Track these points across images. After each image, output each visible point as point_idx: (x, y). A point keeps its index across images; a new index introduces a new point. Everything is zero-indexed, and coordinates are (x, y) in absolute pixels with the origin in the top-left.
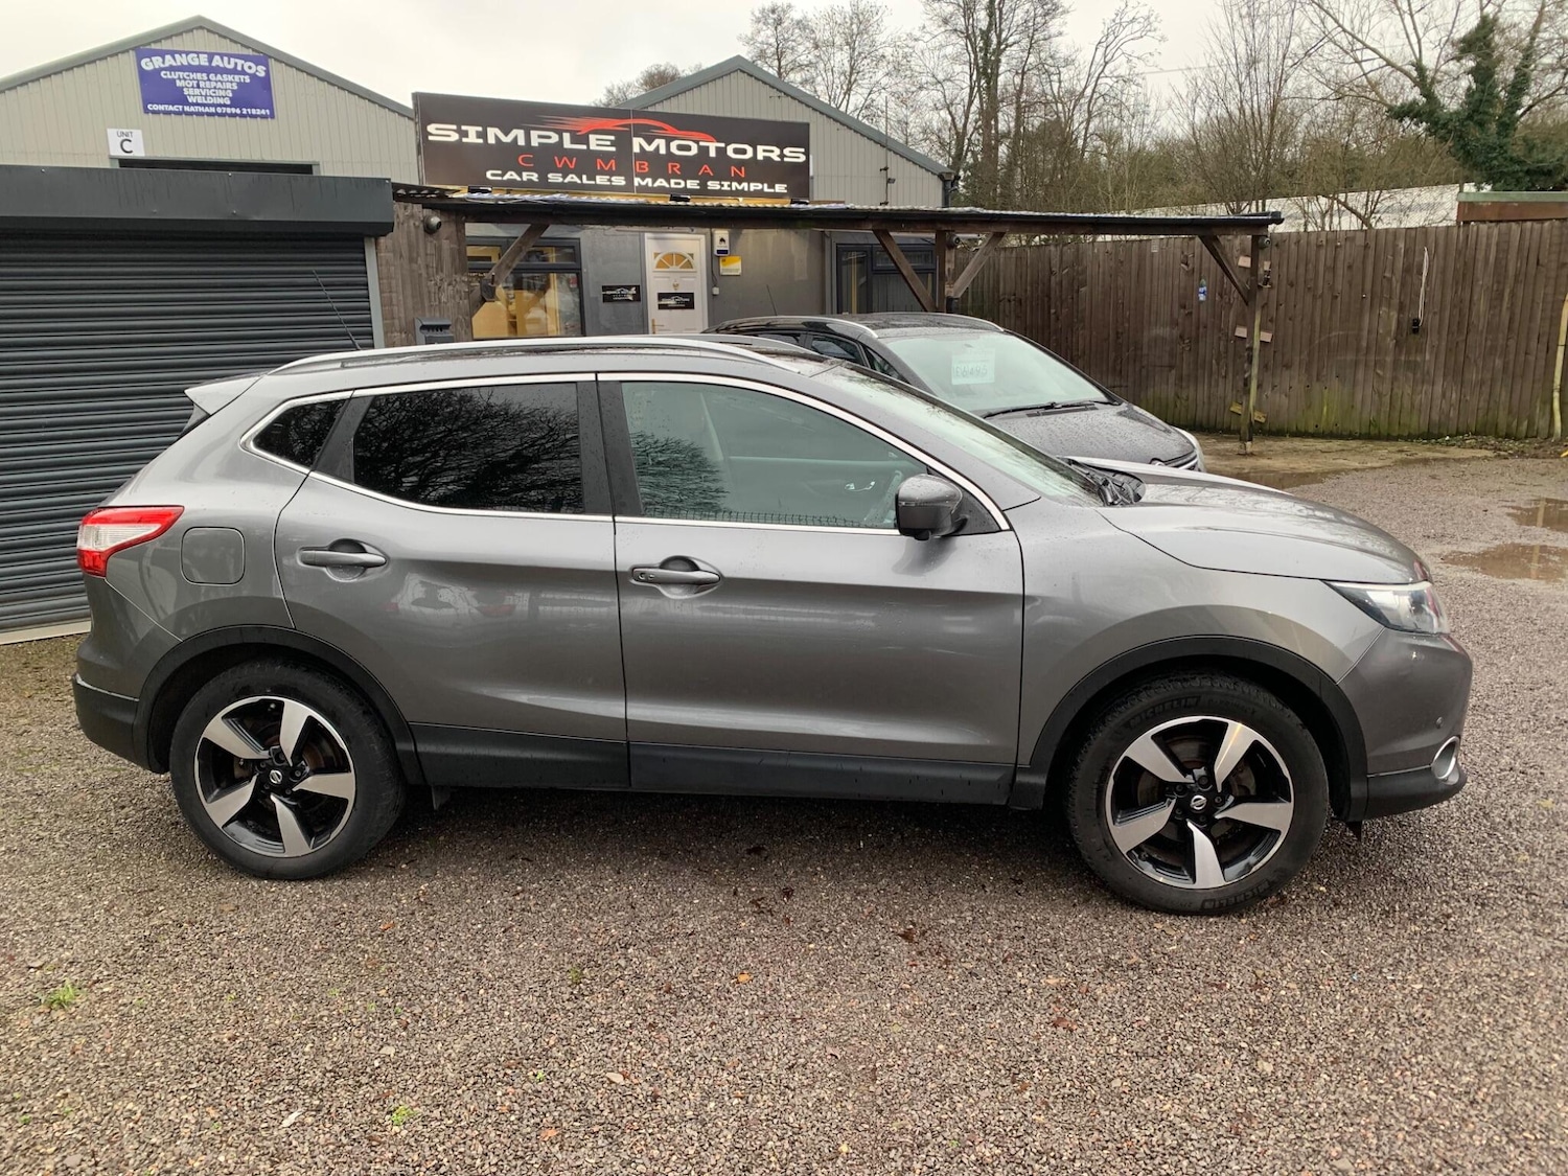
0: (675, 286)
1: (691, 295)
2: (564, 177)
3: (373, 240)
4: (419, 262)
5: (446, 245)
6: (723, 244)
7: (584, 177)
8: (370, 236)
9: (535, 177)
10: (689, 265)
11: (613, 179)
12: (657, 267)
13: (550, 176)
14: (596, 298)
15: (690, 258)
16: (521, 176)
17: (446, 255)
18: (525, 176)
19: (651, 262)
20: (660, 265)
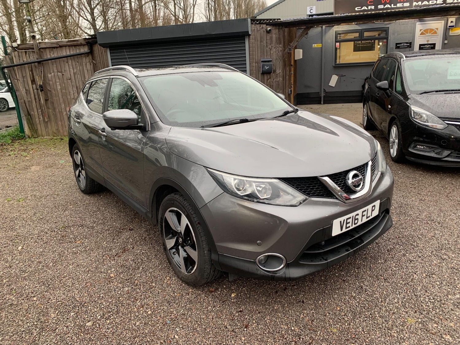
0: (428, 41)
1: (434, 44)
2: (384, 6)
3: (248, 36)
4: (264, 42)
5: (274, 36)
6: (452, 23)
7: (392, 5)
8: (247, 35)
9: (373, 7)
10: (435, 33)
11: (404, 4)
12: (420, 35)
13: (379, 6)
14: (393, 48)
15: (436, 30)
16: (368, 8)
17: (274, 39)
18: (369, 8)
19: (418, 33)
20: (422, 34)
